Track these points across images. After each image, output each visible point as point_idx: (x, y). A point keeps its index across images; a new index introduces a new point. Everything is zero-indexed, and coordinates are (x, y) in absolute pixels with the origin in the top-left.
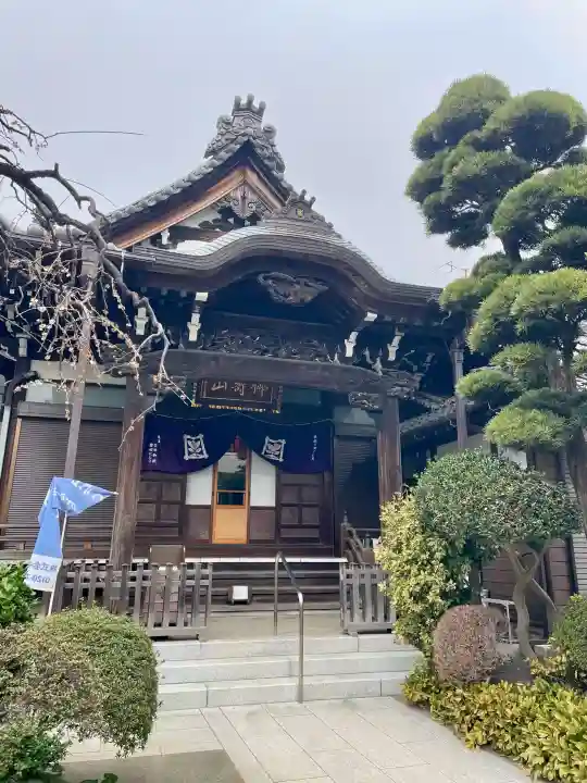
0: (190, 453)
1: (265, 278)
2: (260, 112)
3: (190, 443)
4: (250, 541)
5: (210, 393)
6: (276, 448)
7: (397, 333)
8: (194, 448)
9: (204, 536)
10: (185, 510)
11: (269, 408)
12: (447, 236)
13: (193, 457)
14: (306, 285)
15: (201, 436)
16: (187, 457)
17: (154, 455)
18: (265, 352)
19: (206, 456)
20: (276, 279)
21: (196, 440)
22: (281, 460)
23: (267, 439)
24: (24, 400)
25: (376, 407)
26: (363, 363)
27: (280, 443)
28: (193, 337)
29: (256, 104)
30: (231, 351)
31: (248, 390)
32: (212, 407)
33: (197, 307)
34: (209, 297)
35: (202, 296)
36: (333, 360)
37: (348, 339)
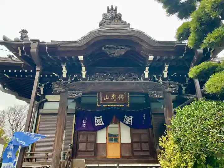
0: (97, 123)
1: (105, 48)
2: (116, 10)
3: (97, 120)
4: (122, 157)
5: (103, 101)
6: (129, 119)
7: (166, 65)
8: (99, 121)
9: (104, 155)
10: (96, 145)
11: (125, 105)
12: (177, 14)
13: (99, 124)
14: (122, 48)
15: (101, 117)
16: (96, 125)
17: (85, 125)
18: (113, 79)
19: (103, 124)
20: (109, 48)
21: (99, 119)
22: (131, 124)
23: (125, 116)
24: (43, 108)
25: (161, 97)
26: (154, 80)
27: (131, 118)
28: (84, 76)
29: (114, 8)
30: (99, 80)
31: (117, 98)
32: (104, 106)
33: (82, 63)
34: (83, 57)
35: (81, 58)
36: (141, 80)
37: (145, 70)
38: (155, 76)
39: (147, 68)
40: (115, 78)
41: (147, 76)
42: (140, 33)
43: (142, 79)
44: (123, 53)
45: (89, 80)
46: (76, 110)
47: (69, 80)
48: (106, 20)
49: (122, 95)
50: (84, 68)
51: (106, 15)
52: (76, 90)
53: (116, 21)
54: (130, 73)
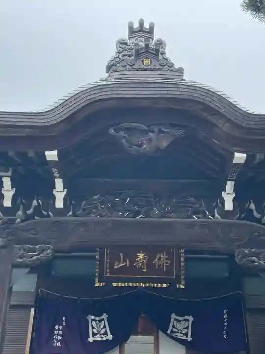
0: (94, 334)
1: (117, 131)
2: (151, 31)
3: (94, 323)
5: (113, 271)
6: (183, 325)
11: (173, 283)
13: (98, 338)
15: (105, 316)
17: (59, 338)
18: (137, 214)
19: (110, 337)
20: (128, 130)
21: (100, 321)
22: (189, 339)
23: (173, 316)
27: (188, 320)
28: (59, 204)
29: (146, 26)
30: (101, 216)
31: (150, 265)
32: (115, 285)
33: (54, 170)
34: (59, 155)
35: (52, 155)
36: (213, 216)
37: (224, 190)
38: (252, 206)
39: (230, 186)
40: (143, 210)
41: (229, 206)
42: (208, 92)
43: (217, 215)
44: (164, 144)
45: (74, 215)
46: (38, 294)
47: (20, 213)
48: (124, 55)
49: (164, 256)
50: (59, 183)
51: (126, 44)
52: (35, 242)
53: (147, 62)
54: (183, 198)
